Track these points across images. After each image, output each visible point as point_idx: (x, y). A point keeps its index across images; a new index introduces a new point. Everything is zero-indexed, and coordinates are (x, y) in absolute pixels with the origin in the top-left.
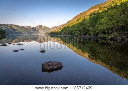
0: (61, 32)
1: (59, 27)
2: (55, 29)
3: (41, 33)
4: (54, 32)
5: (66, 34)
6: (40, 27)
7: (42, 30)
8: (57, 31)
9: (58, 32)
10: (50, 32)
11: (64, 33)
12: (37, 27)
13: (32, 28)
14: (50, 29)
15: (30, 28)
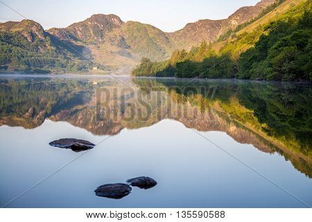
0: (250, 59)
1: (234, 23)
2: (206, 37)
3: (109, 69)
4: (199, 58)
5: (291, 71)
6: (104, 23)
7: (115, 49)
8: (217, 51)
9: (226, 58)
10: (166, 57)
11: (280, 64)
12: (83, 24)
13: (46, 34)
14: (165, 37)
15: (33, 35)
